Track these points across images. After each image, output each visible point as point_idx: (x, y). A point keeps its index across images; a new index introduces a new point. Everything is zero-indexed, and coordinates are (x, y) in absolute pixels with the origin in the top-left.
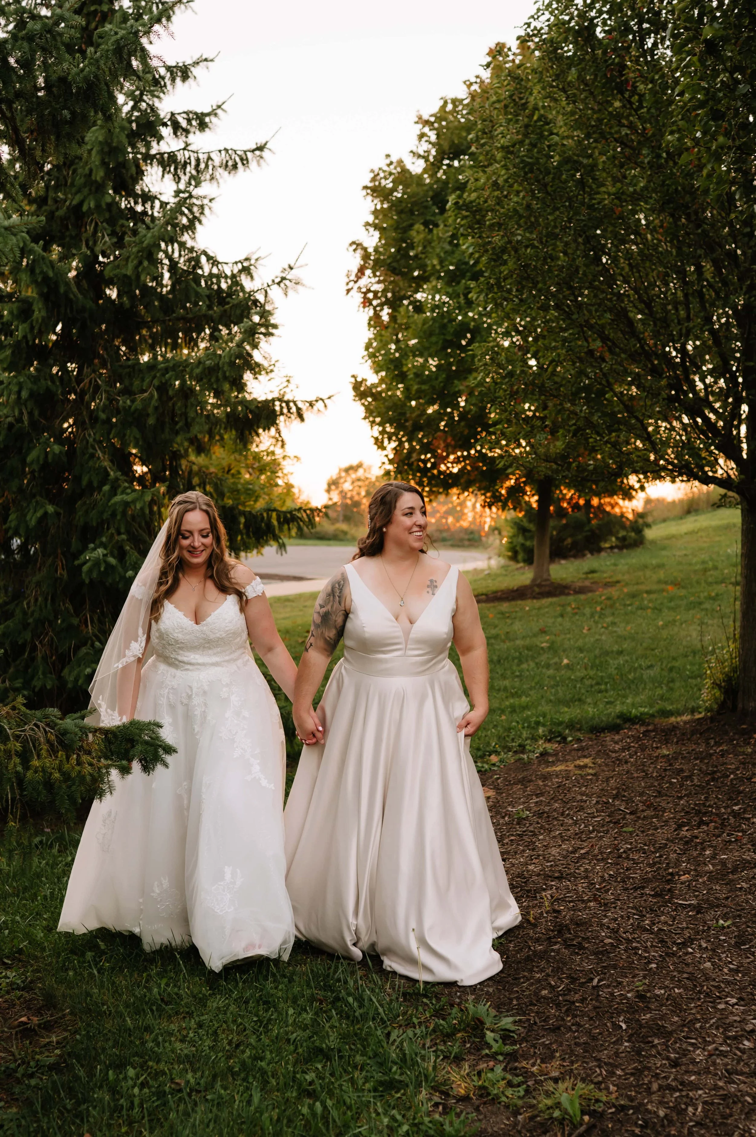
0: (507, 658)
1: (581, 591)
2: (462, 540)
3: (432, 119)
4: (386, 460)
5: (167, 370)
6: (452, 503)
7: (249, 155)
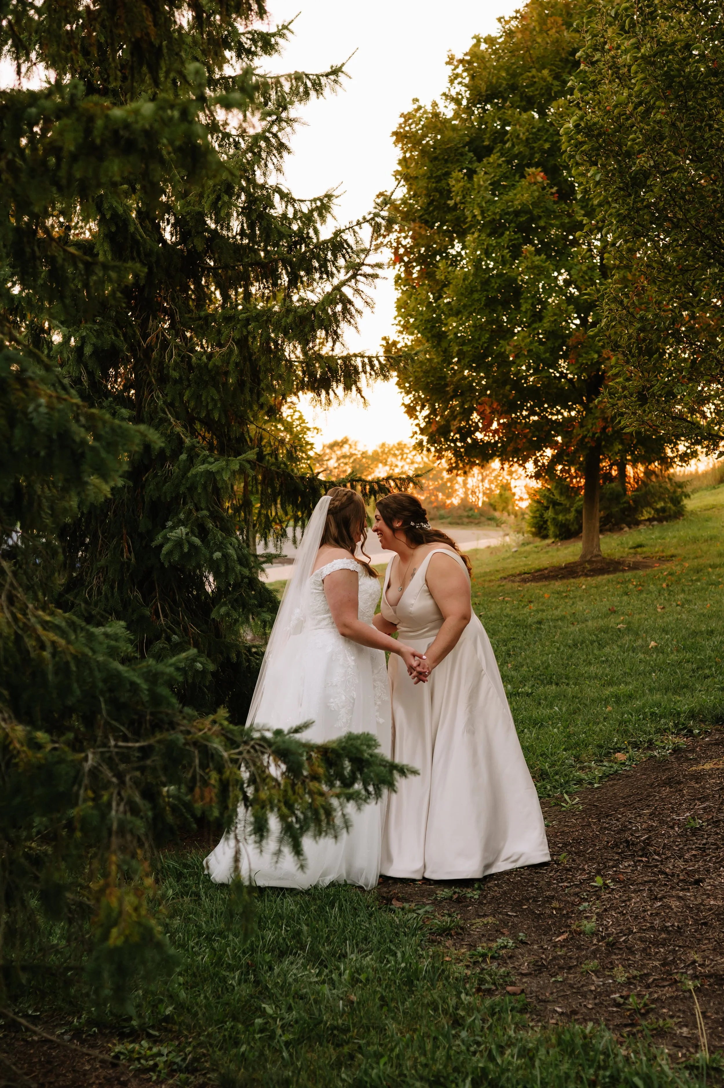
0: (583, 642)
1: (635, 567)
2: (460, 517)
3: (468, 58)
4: (417, 429)
5: (247, 321)
6: (442, 478)
7: (323, 80)
